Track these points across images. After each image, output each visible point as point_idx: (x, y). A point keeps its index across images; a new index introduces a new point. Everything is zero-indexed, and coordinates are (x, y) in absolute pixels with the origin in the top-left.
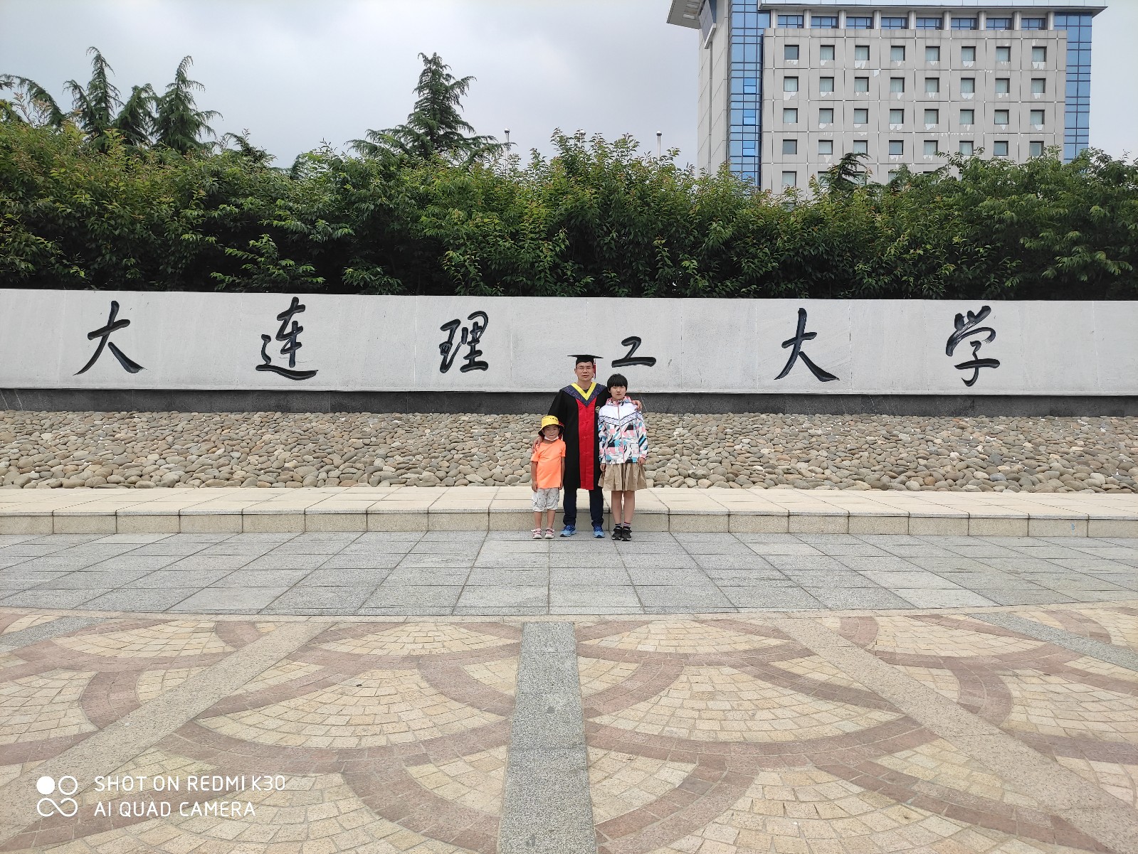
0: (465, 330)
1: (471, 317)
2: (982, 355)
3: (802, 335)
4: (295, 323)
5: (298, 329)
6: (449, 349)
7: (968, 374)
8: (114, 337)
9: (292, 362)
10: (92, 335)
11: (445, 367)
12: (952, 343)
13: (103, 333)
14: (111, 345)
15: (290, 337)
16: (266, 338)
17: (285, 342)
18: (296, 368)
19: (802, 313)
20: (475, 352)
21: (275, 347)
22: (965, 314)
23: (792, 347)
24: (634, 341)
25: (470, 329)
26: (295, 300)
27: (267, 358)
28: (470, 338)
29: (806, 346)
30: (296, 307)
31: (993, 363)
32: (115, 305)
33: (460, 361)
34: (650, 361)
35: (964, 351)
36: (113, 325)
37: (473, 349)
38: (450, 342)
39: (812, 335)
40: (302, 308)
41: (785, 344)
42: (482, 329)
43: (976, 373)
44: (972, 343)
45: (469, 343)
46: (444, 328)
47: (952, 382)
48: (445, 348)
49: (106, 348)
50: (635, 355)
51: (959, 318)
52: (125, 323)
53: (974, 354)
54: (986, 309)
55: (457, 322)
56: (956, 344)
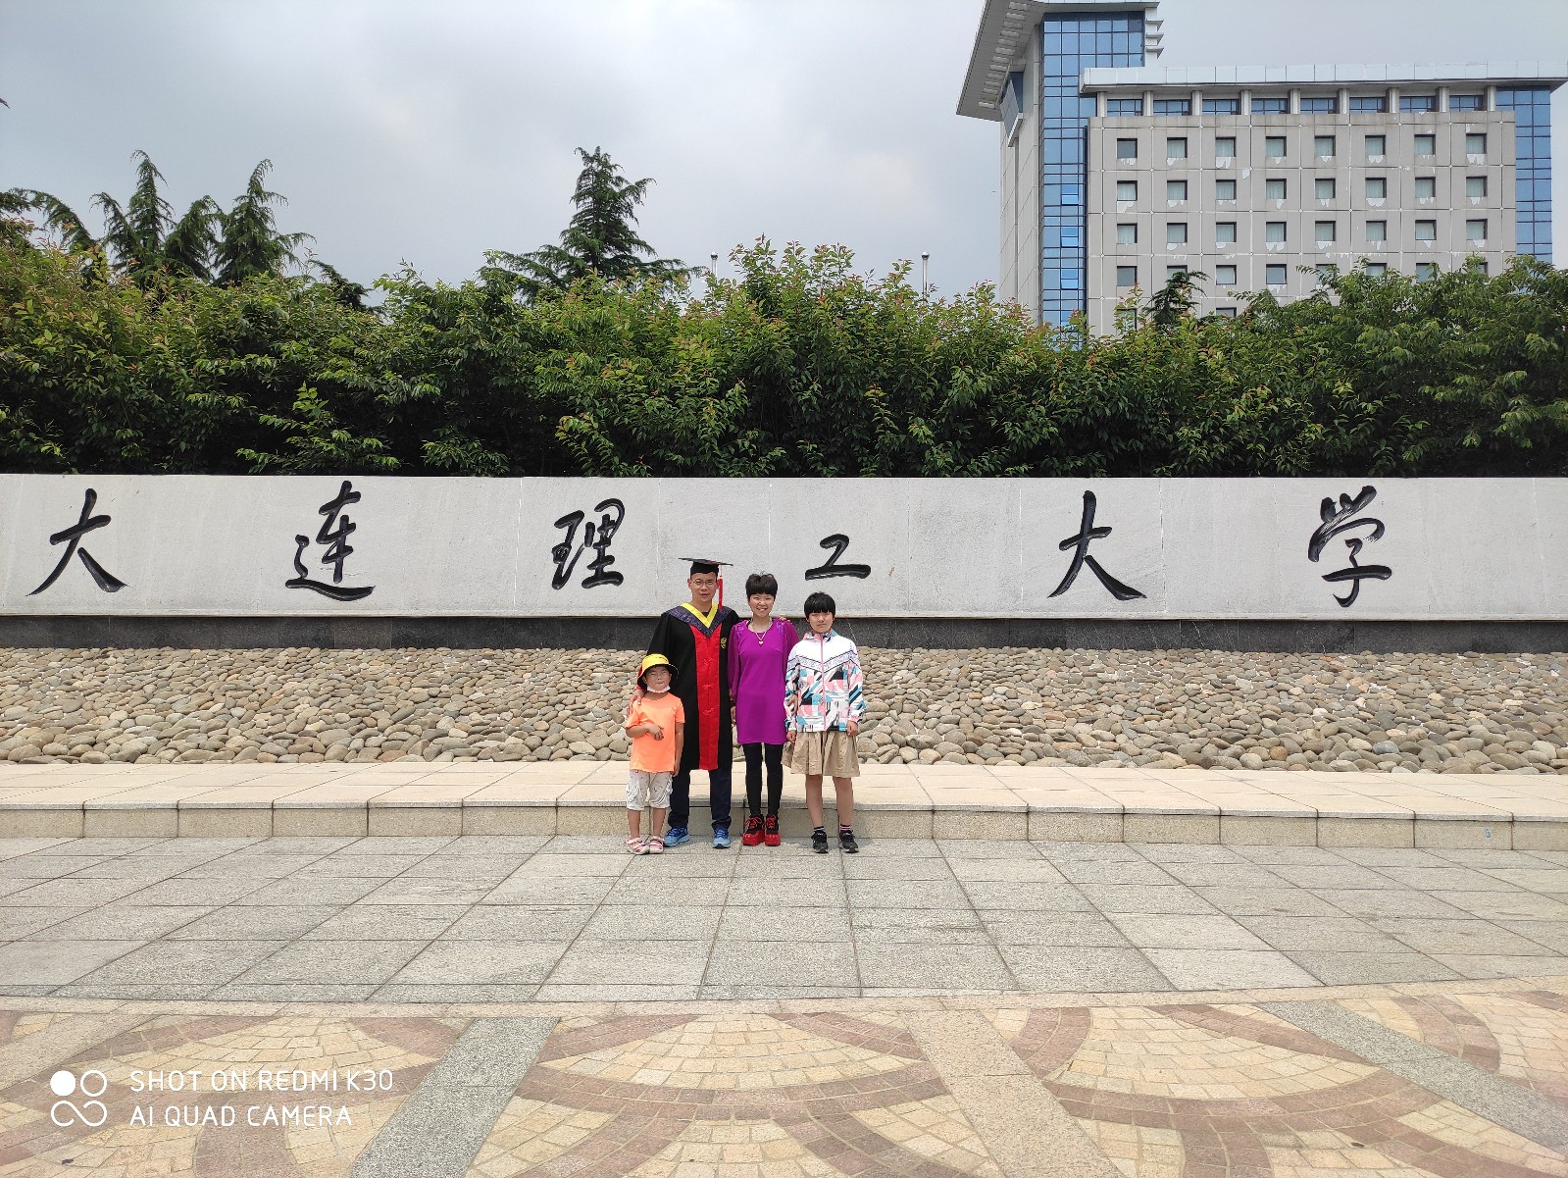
0: (590, 526)
1: (600, 507)
2: (1363, 560)
3: (1089, 530)
4: (345, 518)
5: (348, 527)
6: (567, 554)
7: (1344, 588)
8: (86, 541)
9: (338, 575)
10: (56, 538)
11: (559, 580)
12: (1317, 542)
13: (71, 535)
14: (82, 552)
15: (337, 540)
16: (302, 540)
17: (327, 547)
18: (342, 585)
19: (1089, 499)
20: (604, 559)
21: (314, 553)
22: (1336, 499)
23: (1075, 548)
24: (839, 541)
25: (598, 523)
26: (347, 485)
27: (301, 569)
28: (597, 538)
29: (1095, 548)
30: (348, 495)
31: (1381, 572)
32: (91, 495)
33: (582, 571)
34: (862, 571)
35: (1336, 556)
36: (87, 523)
37: (601, 554)
38: (567, 544)
39: (1105, 531)
40: (357, 496)
41: (1064, 545)
42: (615, 525)
43: (1356, 589)
44: (1349, 543)
45: (596, 546)
46: (560, 523)
47: (1320, 602)
48: (560, 553)
49: (75, 554)
50: (838, 562)
51: (1327, 506)
52: (104, 520)
53: (1352, 559)
54: (1368, 492)
55: (579, 515)
56: (1324, 543)
